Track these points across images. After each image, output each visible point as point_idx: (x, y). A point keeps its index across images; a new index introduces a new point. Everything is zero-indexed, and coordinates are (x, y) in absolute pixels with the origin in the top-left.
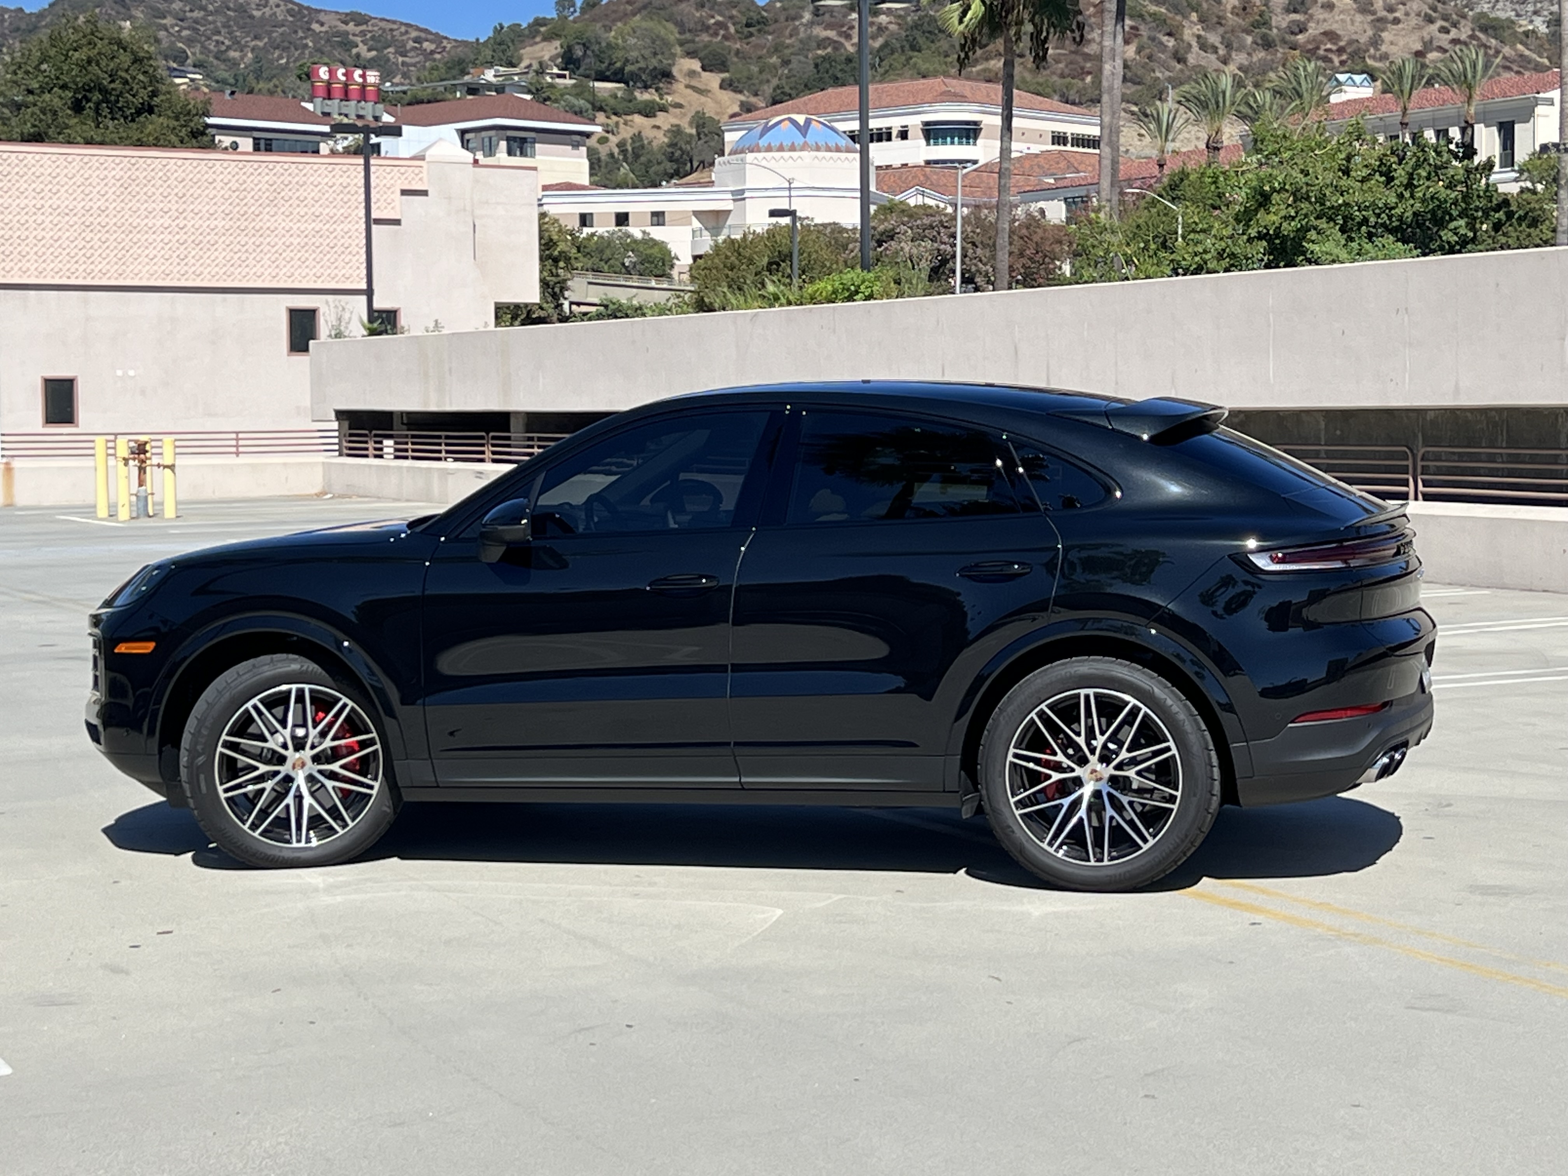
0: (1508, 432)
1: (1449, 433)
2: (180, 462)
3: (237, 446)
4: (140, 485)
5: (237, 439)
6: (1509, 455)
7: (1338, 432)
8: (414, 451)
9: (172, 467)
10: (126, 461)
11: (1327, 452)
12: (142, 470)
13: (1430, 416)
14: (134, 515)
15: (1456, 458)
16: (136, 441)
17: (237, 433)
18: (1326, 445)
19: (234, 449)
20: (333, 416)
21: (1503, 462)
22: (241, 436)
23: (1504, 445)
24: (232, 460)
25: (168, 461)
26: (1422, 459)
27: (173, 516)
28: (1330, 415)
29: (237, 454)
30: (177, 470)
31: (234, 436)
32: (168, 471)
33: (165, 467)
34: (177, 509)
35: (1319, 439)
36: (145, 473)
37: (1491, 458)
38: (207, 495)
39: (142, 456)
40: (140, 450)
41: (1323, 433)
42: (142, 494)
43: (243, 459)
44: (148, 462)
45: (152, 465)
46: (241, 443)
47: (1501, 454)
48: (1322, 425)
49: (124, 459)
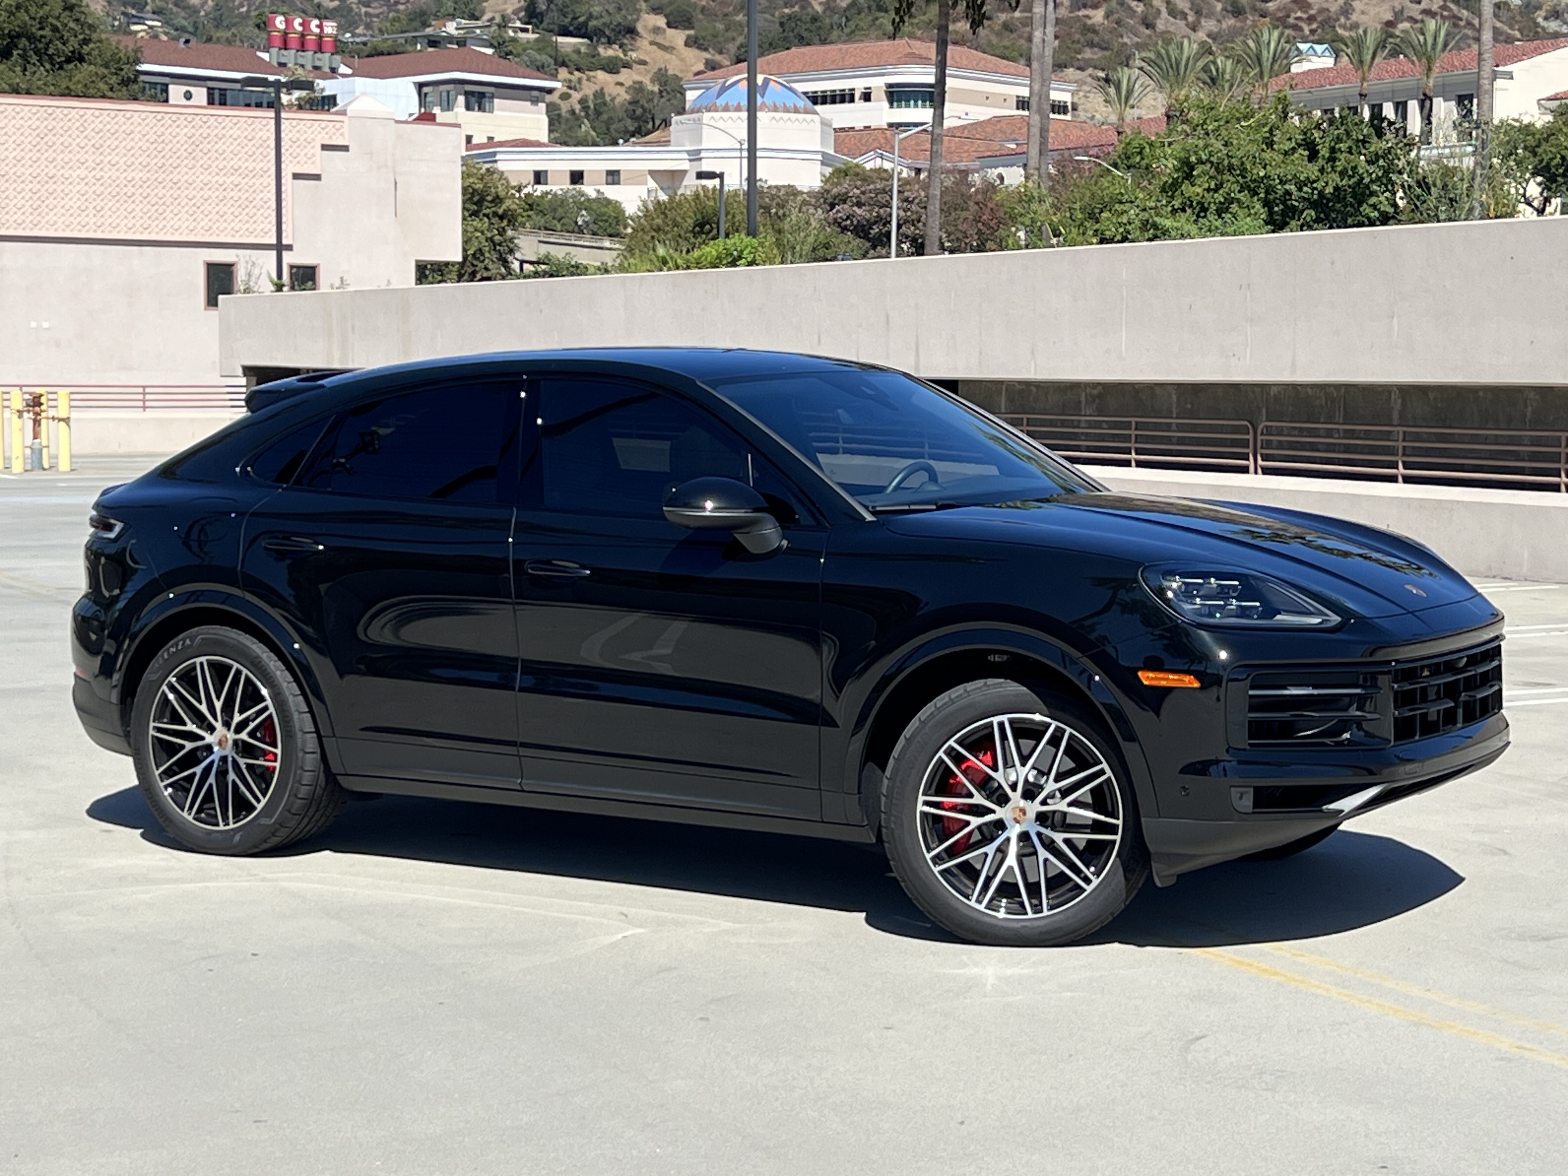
0: (1345, 408)
1: (1291, 409)
2: (74, 415)
3: (144, 401)
4: (35, 438)
5: (144, 394)
6: (1346, 431)
7: (1189, 406)
9: (67, 420)
10: (20, 413)
11: (1178, 424)
12: (37, 423)
13: (1273, 391)
14: (29, 467)
15: (1296, 433)
16: (30, 394)
17: (144, 387)
18: (1177, 418)
19: (141, 404)
20: (240, 372)
21: (1339, 438)
22: (148, 390)
23: (1341, 421)
24: (138, 414)
25: (63, 414)
26: (1262, 434)
27: (68, 469)
28: (1180, 387)
29: (144, 408)
30: (72, 424)
31: (141, 390)
32: (62, 423)
33: (60, 420)
34: (71, 463)
35: (1171, 412)
36: (40, 425)
37: (1329, 433)
38: (113, 448)
39: (37, 409)
40: (36, 402)
41: (1174, 406)
42: (36, 446)
43: (149, 414)
44: (43, 415)
45: (47, 418)
46: (148, 397)
47: (1338, 430)
48: (1174, 398)
49: (18, 411)
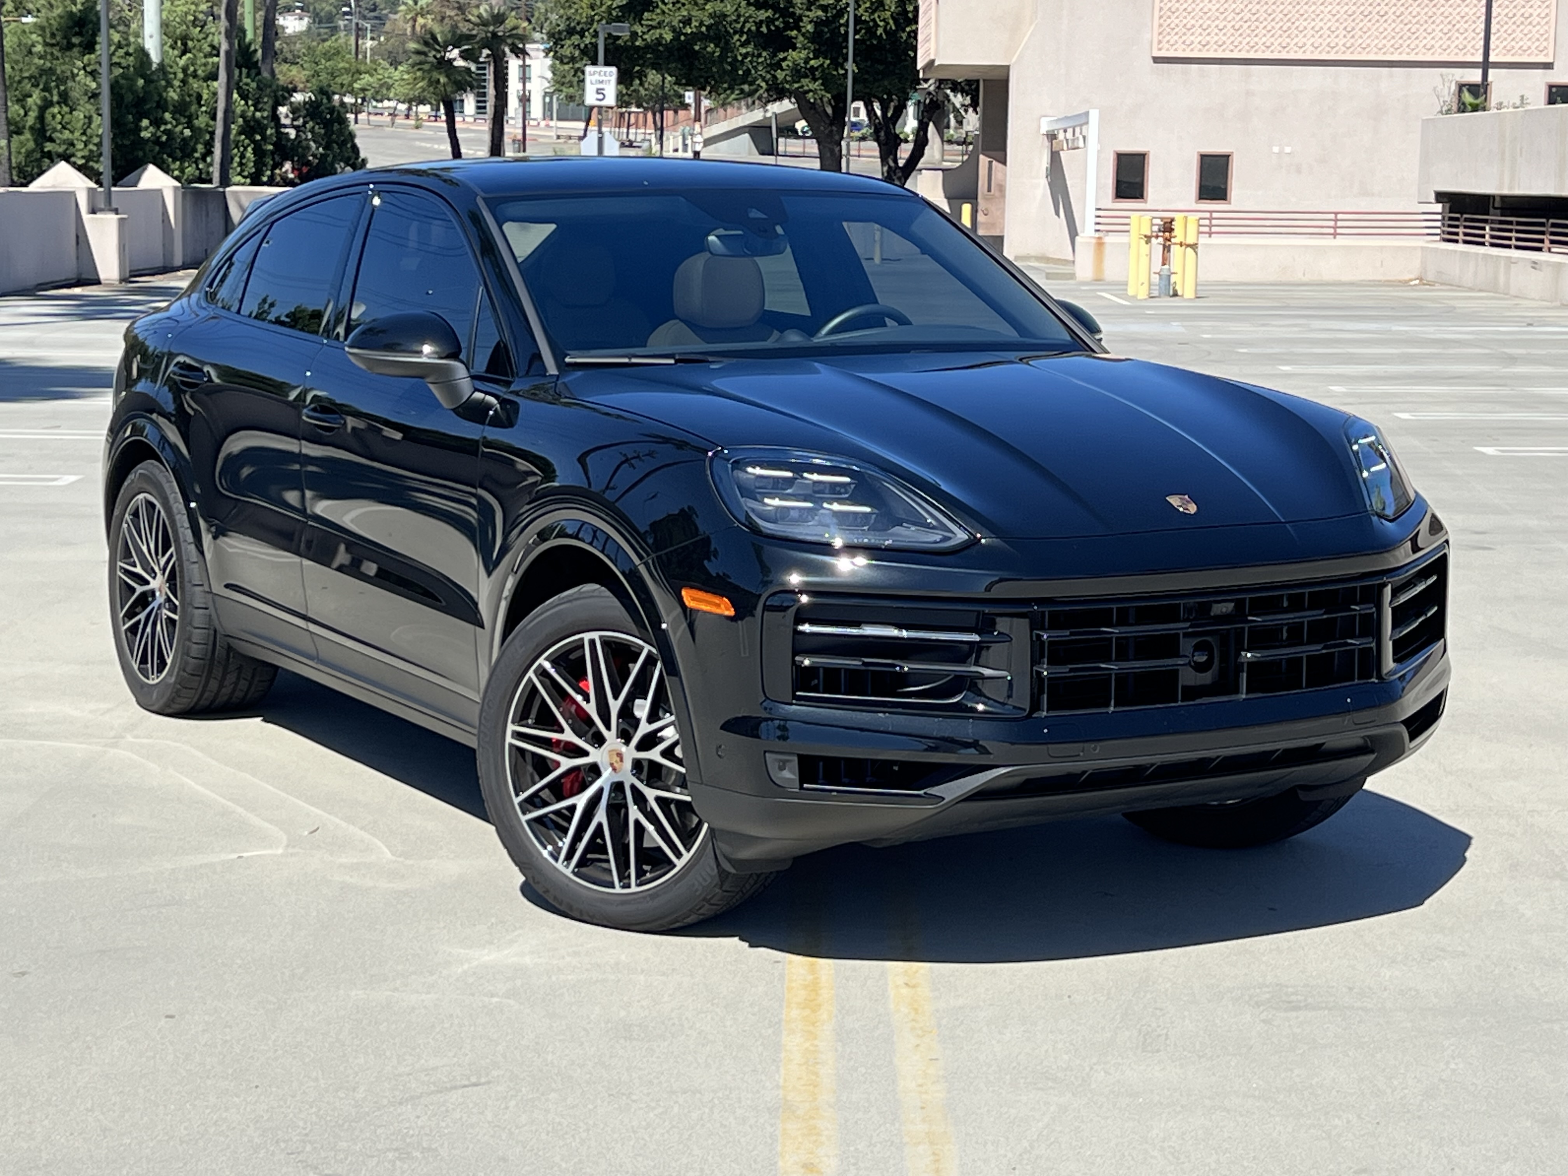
2: (1203, 240)
3: (1335, 228)
4: (1164, 264)
5: (1336, 220)
8: (1518, 239)
9: (1194, 247)
10: (1148, 239)
12: (1167, 249)
14: (1156, 293)
16: (1162, 219)
17: (1336, 213)
19: (1332, 231)
20: (1432, 198)
22: (1340, 216)
24: (1329, 241)
25: (1191, 240)
27: (1192, 296)
29: (1335, 235)
30: (1200, 249)
31: (1332, 216)
32: (1189, 250)
33: (1188, 246)
34: (1196, 290)
36: (1169, 251)
38: (1299, 277)
39: (1167, 234)
40: (1168, 227)
42: (1165, 273)
43: (1340, 241)
44: (1173, 240)
45: (1175, 244)
46: (1332, 223)
49: (1146, 236)
